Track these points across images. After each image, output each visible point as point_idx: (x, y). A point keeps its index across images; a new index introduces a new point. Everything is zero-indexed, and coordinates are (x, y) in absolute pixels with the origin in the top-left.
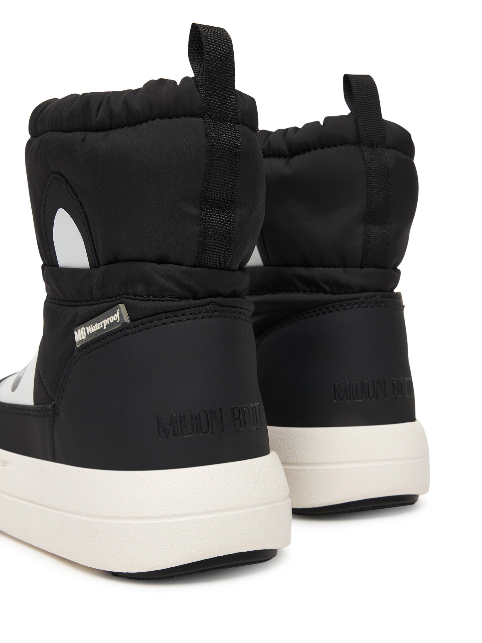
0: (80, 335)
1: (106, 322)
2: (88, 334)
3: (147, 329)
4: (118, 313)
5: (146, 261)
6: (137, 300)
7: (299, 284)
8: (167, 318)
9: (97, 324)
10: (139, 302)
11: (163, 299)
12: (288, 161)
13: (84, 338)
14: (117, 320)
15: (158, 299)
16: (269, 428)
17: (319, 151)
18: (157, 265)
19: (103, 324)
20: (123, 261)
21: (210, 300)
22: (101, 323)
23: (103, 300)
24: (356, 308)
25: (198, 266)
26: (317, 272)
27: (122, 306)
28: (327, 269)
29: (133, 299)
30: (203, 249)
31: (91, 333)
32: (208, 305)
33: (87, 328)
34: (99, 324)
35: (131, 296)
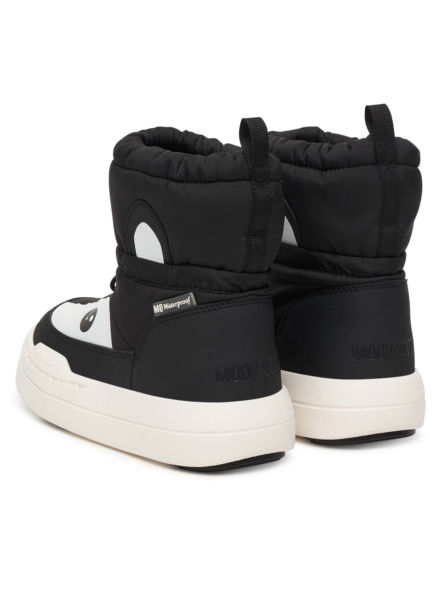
0: (158, 309)
1: (179, 303)
2: (165, 309)
3: (209, 310)
4: (189, 299)
5: (210, 267)
6: (202, 291)
7: (327, 266)
8: (222, 304)
9: (173, 303)
10: (204, 293)
11: (220, 292)
12: (322, 173)
13: (161, 311)
14: (188, 303)
15: (217, 292)
16: (282, 372)
17: (346, 169)
18: (217, 271)
19: (177, 304)
20: (193, 265)
21: (250, 292)
22: (176, 303)
23: (176, 288)
24: (371, 289)
25: (244, 272)
26: (341, 260)
27: (191, 294)
28: (349, 258)
29: (200, 291)
30: (248, 263)
31: (167, 308)
32: (249, 296)
33: (164, 305)
34: (174, 304)
35: (198, 288)
